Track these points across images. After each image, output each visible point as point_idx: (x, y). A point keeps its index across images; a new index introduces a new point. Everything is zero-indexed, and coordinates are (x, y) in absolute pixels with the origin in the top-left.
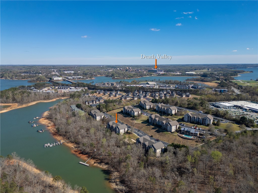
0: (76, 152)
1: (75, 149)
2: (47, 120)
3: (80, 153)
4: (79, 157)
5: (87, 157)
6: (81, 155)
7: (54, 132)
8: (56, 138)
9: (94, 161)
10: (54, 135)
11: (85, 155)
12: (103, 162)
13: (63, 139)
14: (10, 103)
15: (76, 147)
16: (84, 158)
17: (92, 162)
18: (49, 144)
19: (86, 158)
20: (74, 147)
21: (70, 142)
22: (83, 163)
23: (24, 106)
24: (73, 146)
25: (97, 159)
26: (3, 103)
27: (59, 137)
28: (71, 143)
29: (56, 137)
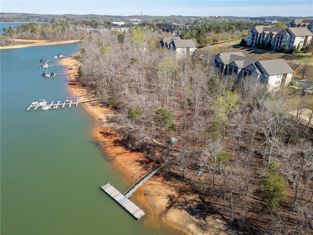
0: (106, 134)
1: (106, 125)
2: (76, 60)
3: (117, 143)
4: (109, 159)
5: (142, 162)
6: (120, 149)
7: (74, 80)
8: (72, 91)
9: (169, 192)
10: (70, 84)
11: (132, 151)
12: (213, 212)
13: (87, 96)
14: (37, 39)
15: (110, 121)
16: (127, 167)
17: (159, 194)
18: (43, 104)
19: (136, 170)
20: (108, 118)
21: (101, 105)
22: (119, 197)
23: (54, 43)
24: (103, 116)
25: (180, 184)
26: (27, 39)
27: (78, 90)
28: (101, 107)
29: (73, 89)
